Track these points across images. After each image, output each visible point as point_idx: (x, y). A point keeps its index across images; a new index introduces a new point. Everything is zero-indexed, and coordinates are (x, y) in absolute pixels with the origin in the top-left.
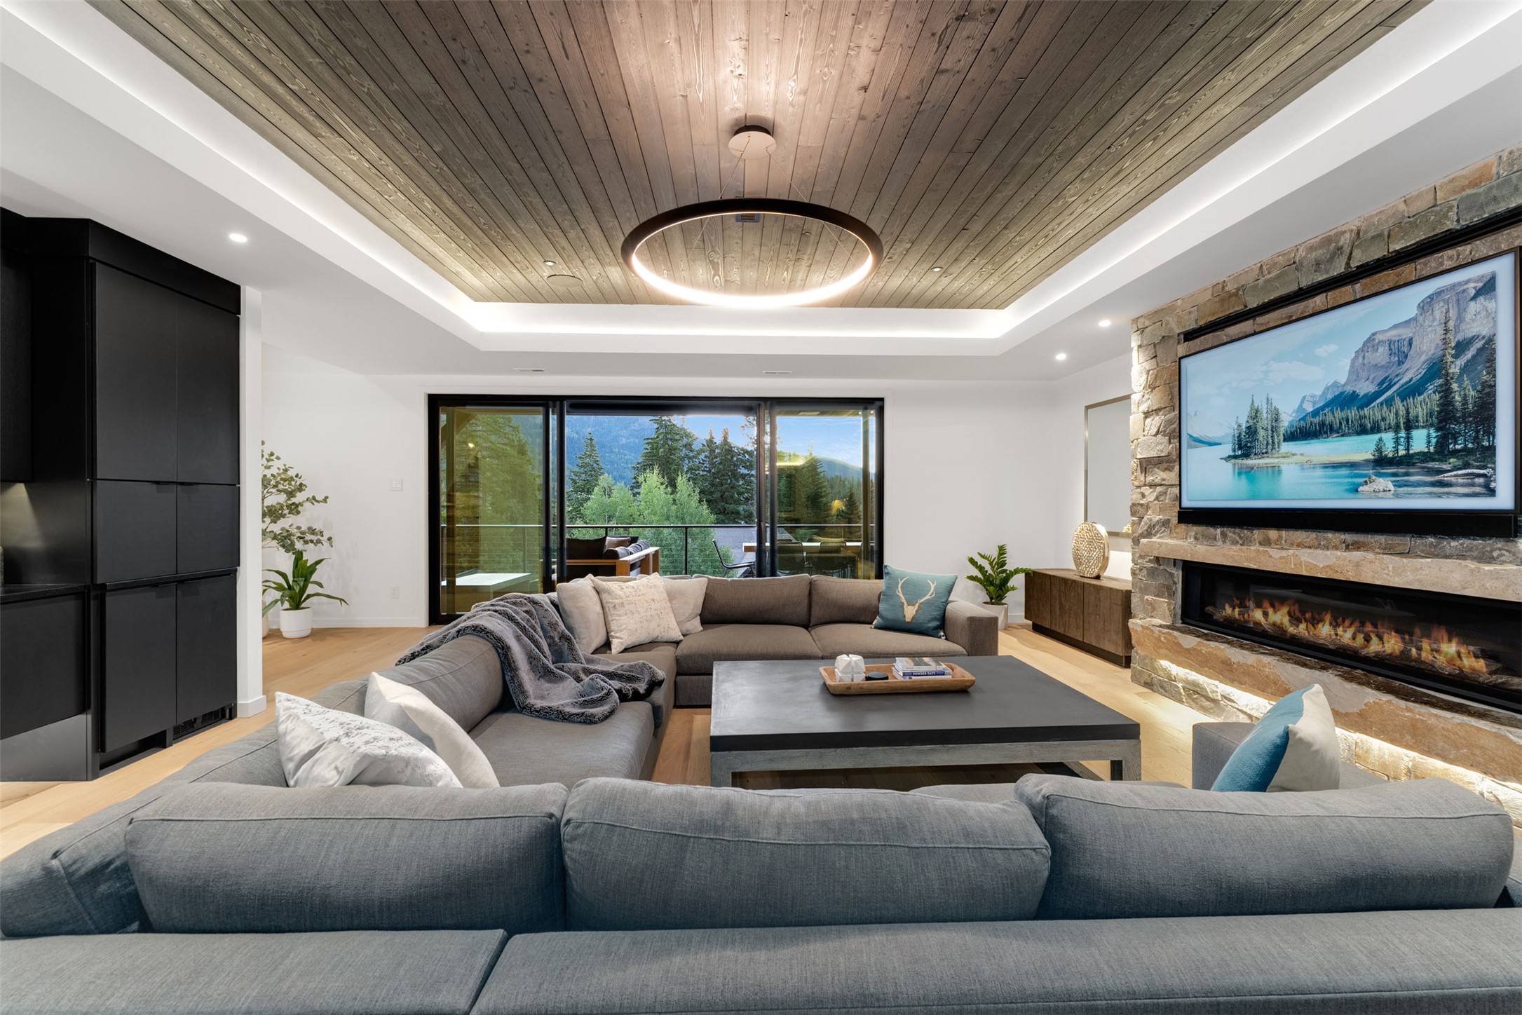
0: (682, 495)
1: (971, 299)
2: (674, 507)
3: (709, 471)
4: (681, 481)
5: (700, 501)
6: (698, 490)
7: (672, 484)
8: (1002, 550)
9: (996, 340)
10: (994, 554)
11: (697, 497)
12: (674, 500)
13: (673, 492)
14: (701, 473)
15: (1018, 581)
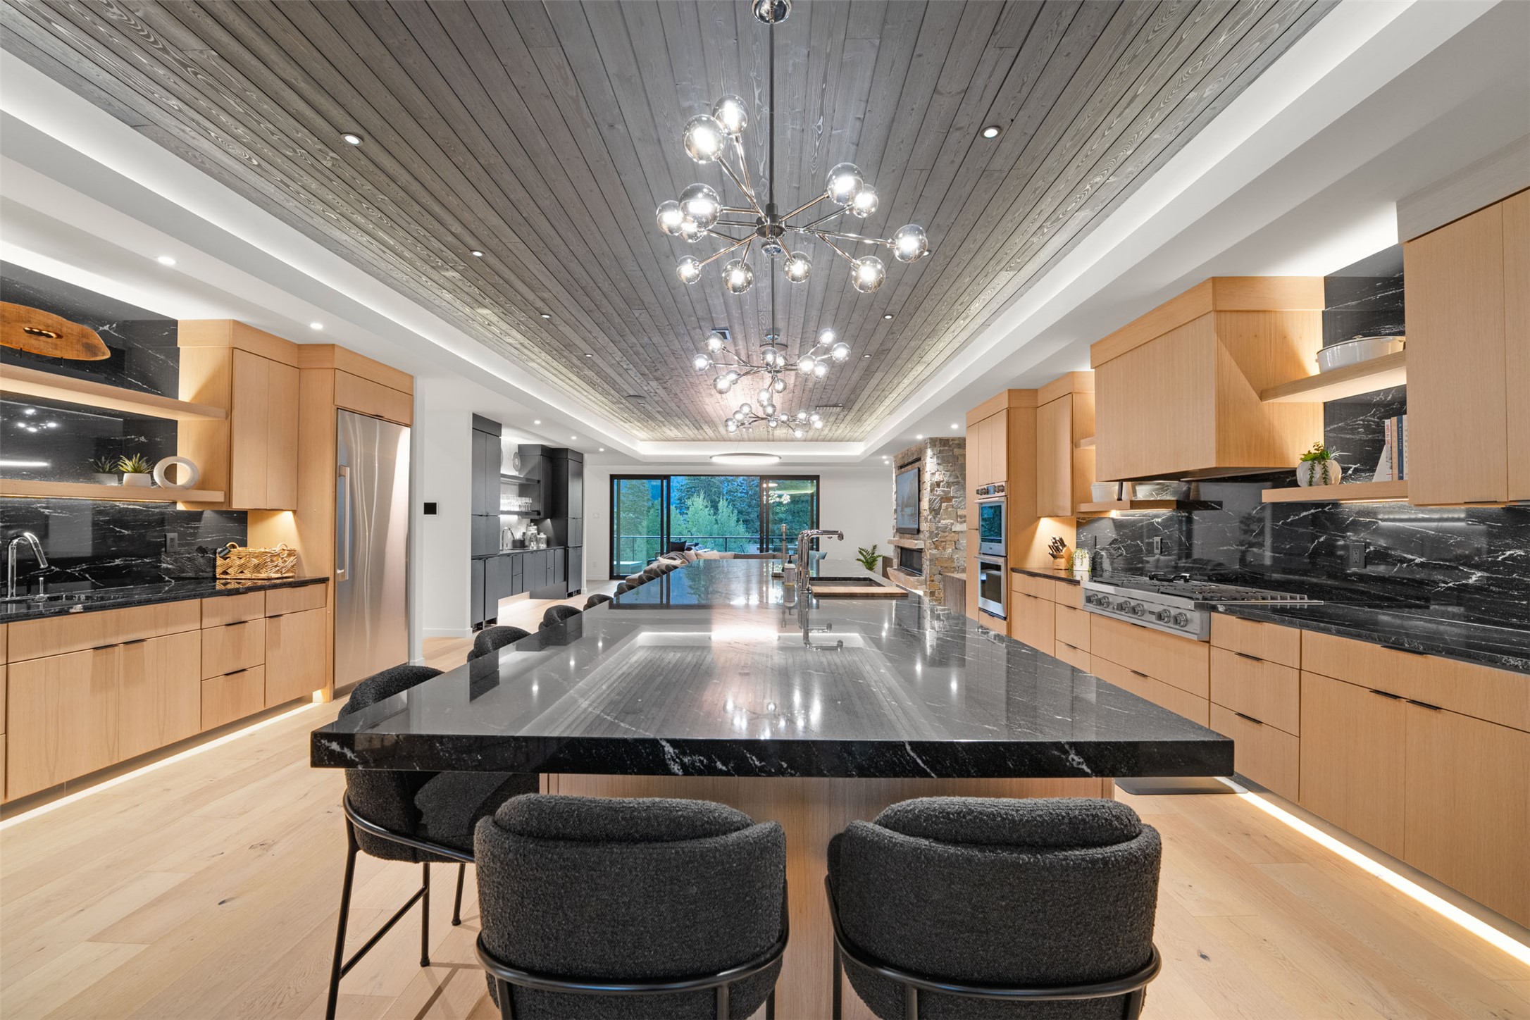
0: (722, 516)
1: (846, 439)
2: (716, 526)
3: (747, 493)
4: (722, 504)
5: (738, 521)
6: (736, 511)
7: (715, 506)
8: (875, 547)
9: (857, 457)
10: (870, 550)
11: (735, 518)
12: (716, 520)
13: (715, 514)
14: (739, 495)
15: (880, 559)
